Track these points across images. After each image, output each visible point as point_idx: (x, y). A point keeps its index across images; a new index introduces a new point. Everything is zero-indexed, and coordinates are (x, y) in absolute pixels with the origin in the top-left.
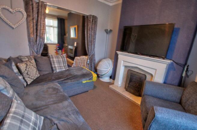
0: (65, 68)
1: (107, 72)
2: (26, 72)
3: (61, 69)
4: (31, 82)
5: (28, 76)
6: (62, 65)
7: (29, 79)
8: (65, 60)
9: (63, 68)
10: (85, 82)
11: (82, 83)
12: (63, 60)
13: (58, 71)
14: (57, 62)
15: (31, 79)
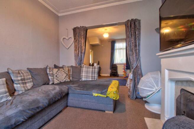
0: (92, 78)
1: (152, 92)
2: (56, 74)
3: (87, 78)
4: (57, 83)
5: (56, 78)
6: (91, 75)
7: (56, 80)
8: (95, 70)
9: (90, 78)
10: (96, 95)
11: (92, 95)
12: (92, 70)
13: (83, 79)
14: (85, 72)
15: (58, 80)
